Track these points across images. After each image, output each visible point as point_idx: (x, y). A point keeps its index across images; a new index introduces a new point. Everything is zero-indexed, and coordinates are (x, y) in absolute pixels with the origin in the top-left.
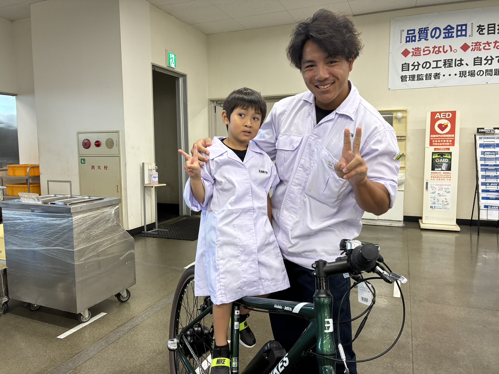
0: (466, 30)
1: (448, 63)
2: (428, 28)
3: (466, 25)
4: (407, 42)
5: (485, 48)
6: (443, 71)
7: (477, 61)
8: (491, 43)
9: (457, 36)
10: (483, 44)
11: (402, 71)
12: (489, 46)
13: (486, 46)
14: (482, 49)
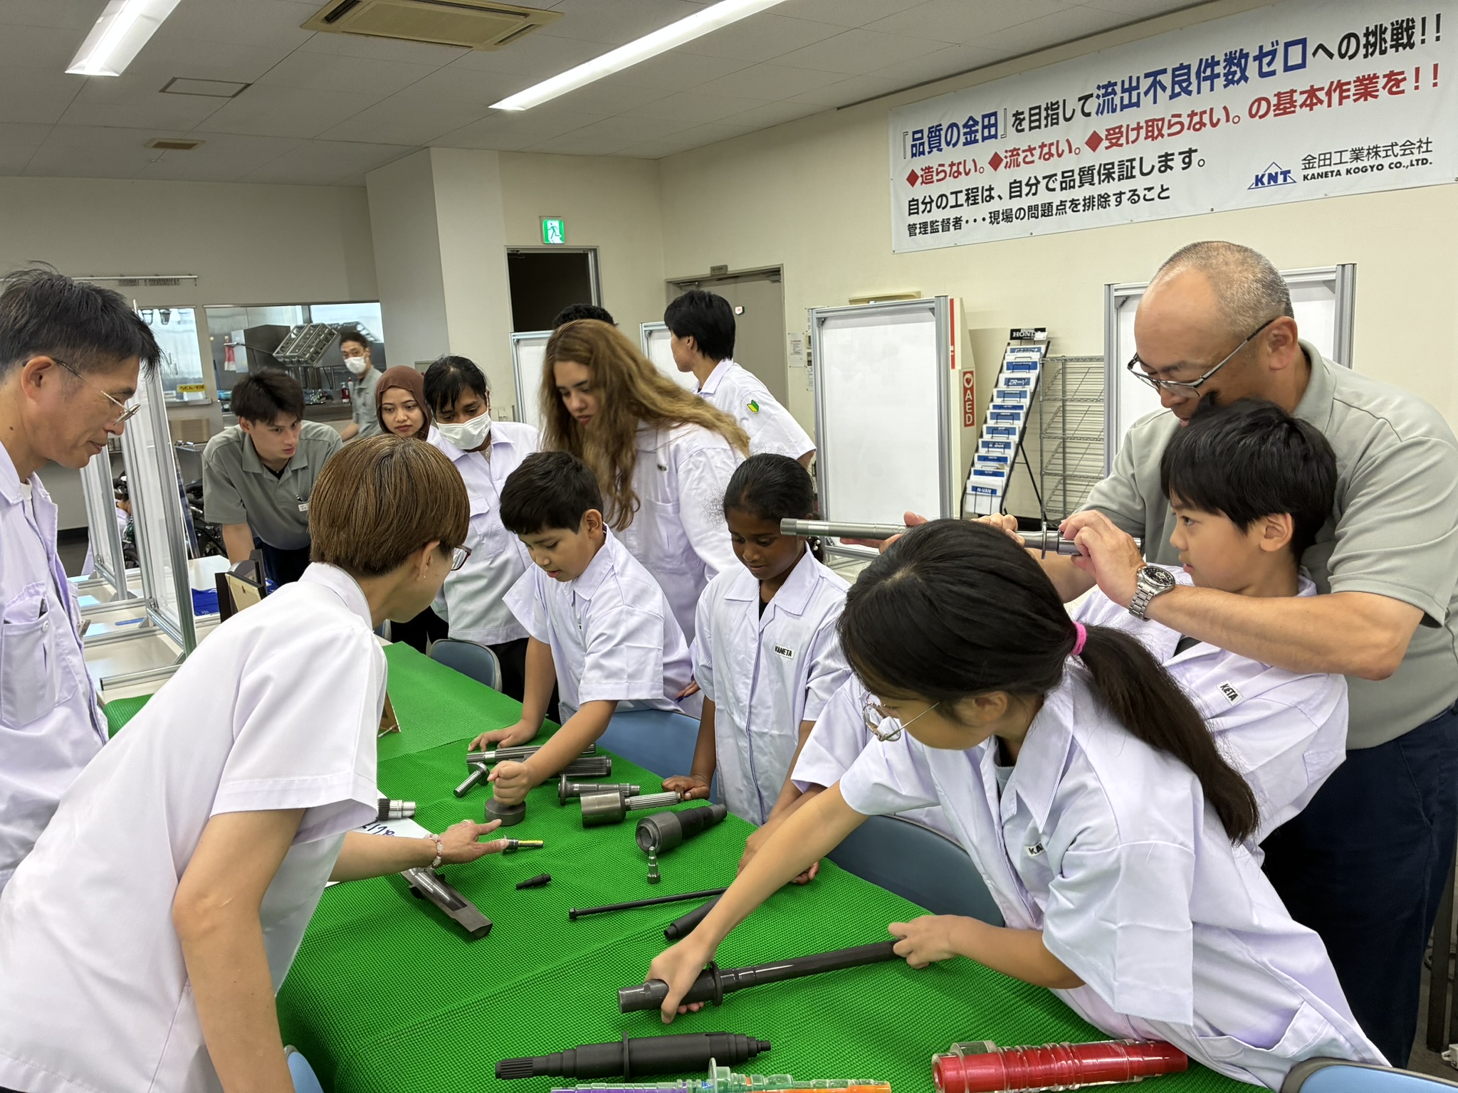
0: (995, 125)
1: (972, 197)
2: (940, 125)
3: (995, 114)
4: (914, 155)
5: (1027, 160)
6: (966, 212)
7: (1015, 189)
8: (1035, 149)
9: (984, 139)
10: (1024, 151)
11: (910, 214)
12: (1032, 155)
13: (1027, 156)
14: (1022, 163)
